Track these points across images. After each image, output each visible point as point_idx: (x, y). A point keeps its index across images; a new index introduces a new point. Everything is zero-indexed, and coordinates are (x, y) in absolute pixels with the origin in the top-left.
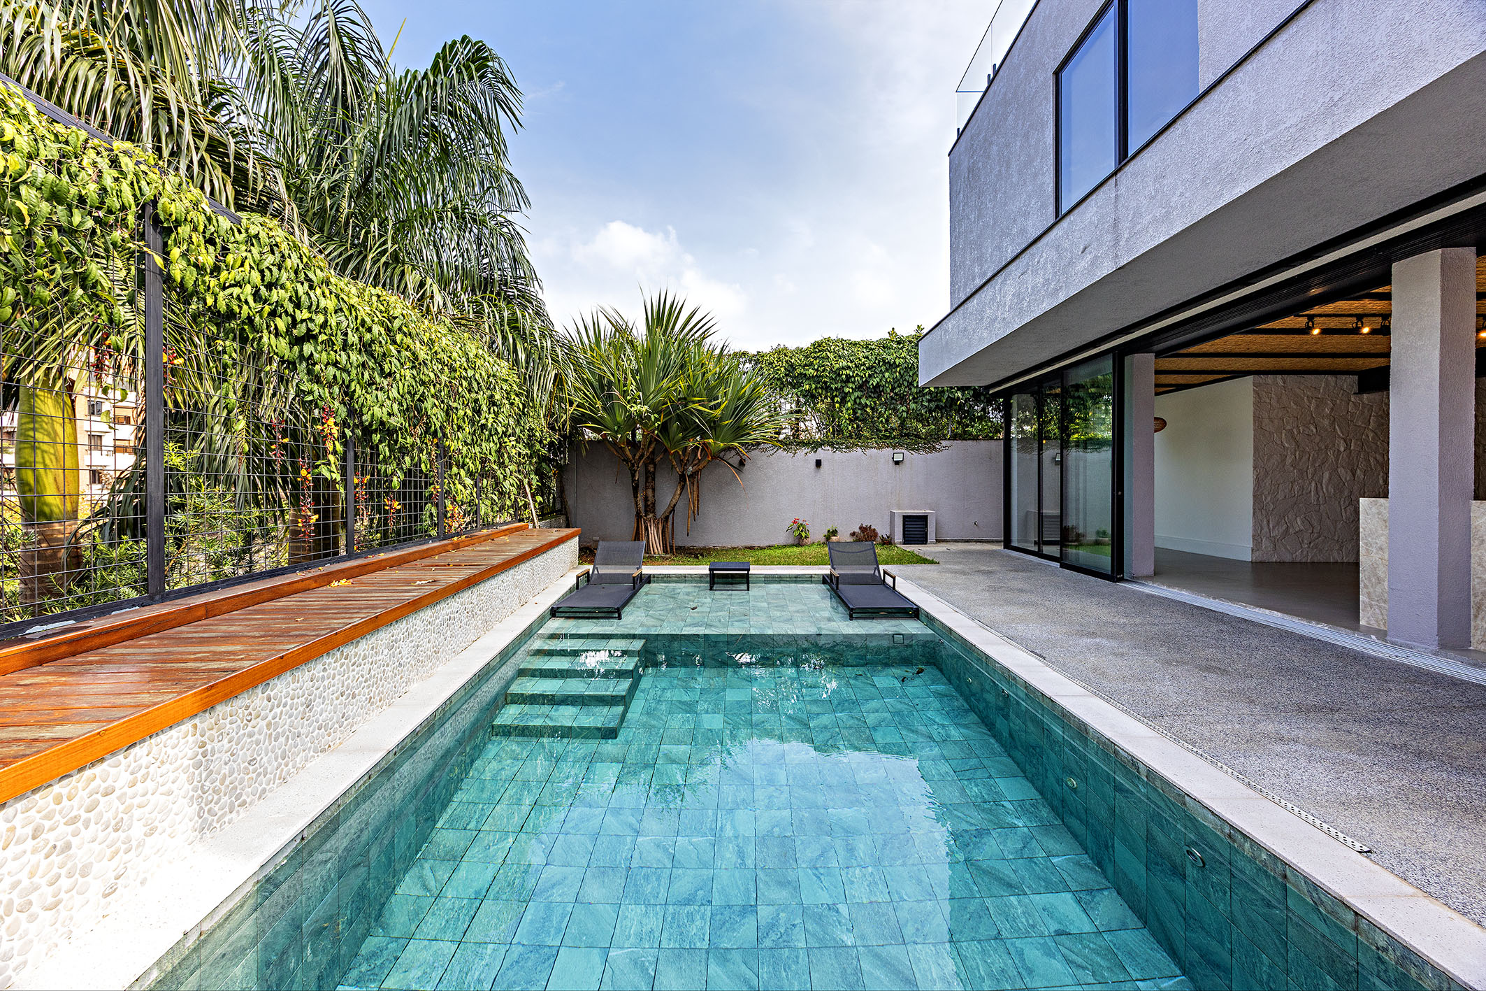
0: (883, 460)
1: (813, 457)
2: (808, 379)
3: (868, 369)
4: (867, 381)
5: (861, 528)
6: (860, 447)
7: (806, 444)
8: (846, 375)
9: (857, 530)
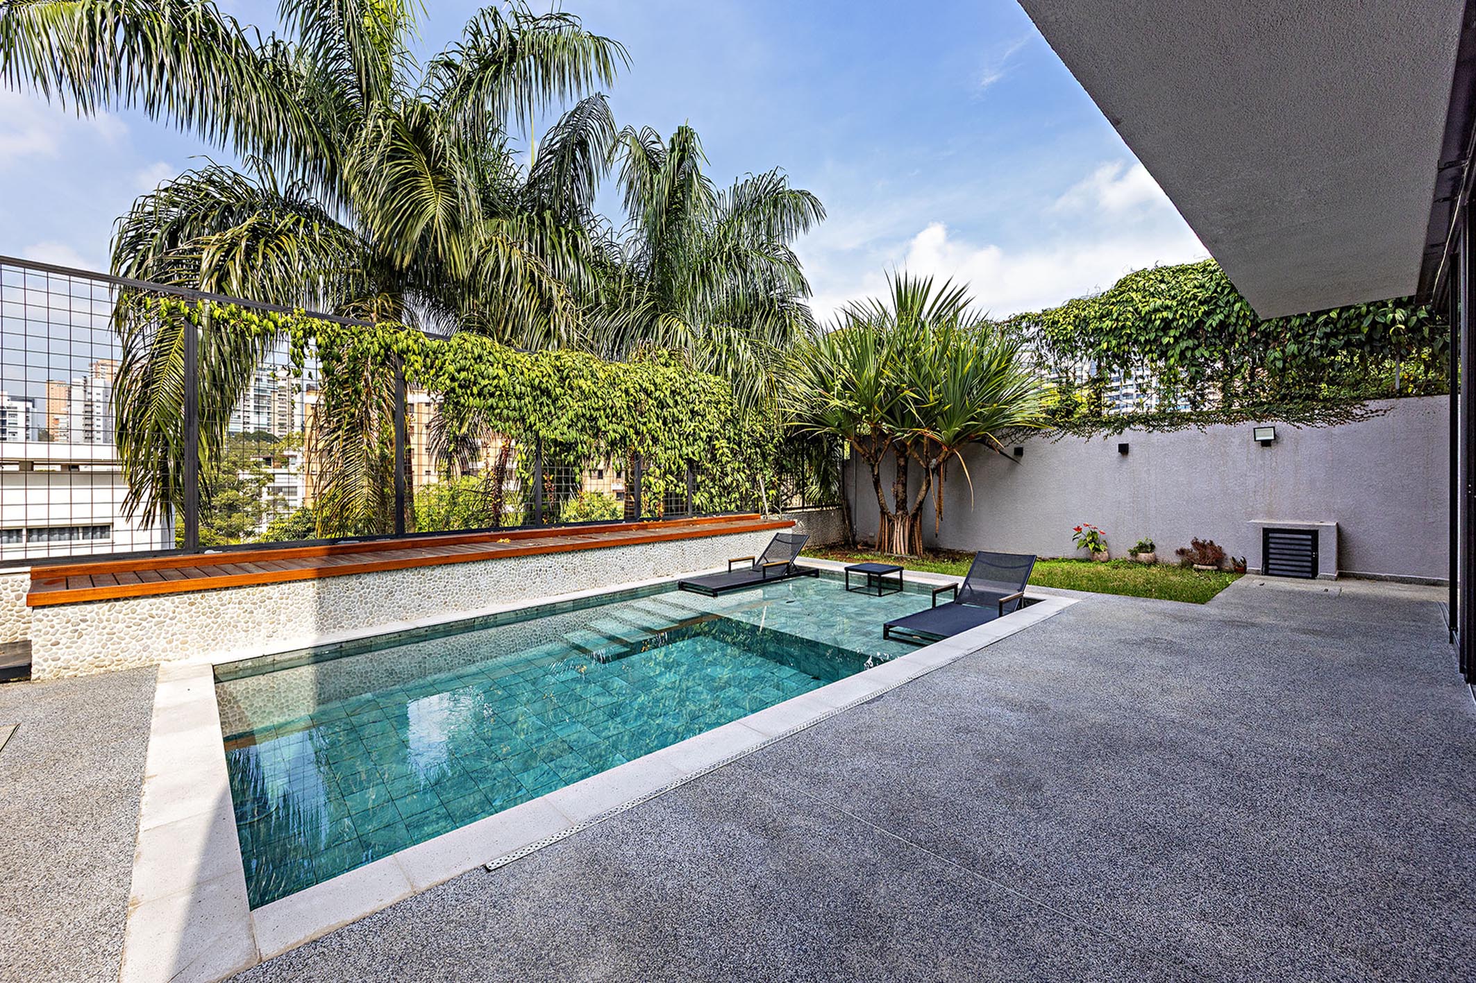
0: (1237, 441)
1: (1116, 440)
2: (1107, 334)
3: (1201, 303)
4: (1201, 323)
5: (1195, 544)
6: (1195, 422)
7: (1107, 424)
8: (1163, 320)
9: (1189, 546)
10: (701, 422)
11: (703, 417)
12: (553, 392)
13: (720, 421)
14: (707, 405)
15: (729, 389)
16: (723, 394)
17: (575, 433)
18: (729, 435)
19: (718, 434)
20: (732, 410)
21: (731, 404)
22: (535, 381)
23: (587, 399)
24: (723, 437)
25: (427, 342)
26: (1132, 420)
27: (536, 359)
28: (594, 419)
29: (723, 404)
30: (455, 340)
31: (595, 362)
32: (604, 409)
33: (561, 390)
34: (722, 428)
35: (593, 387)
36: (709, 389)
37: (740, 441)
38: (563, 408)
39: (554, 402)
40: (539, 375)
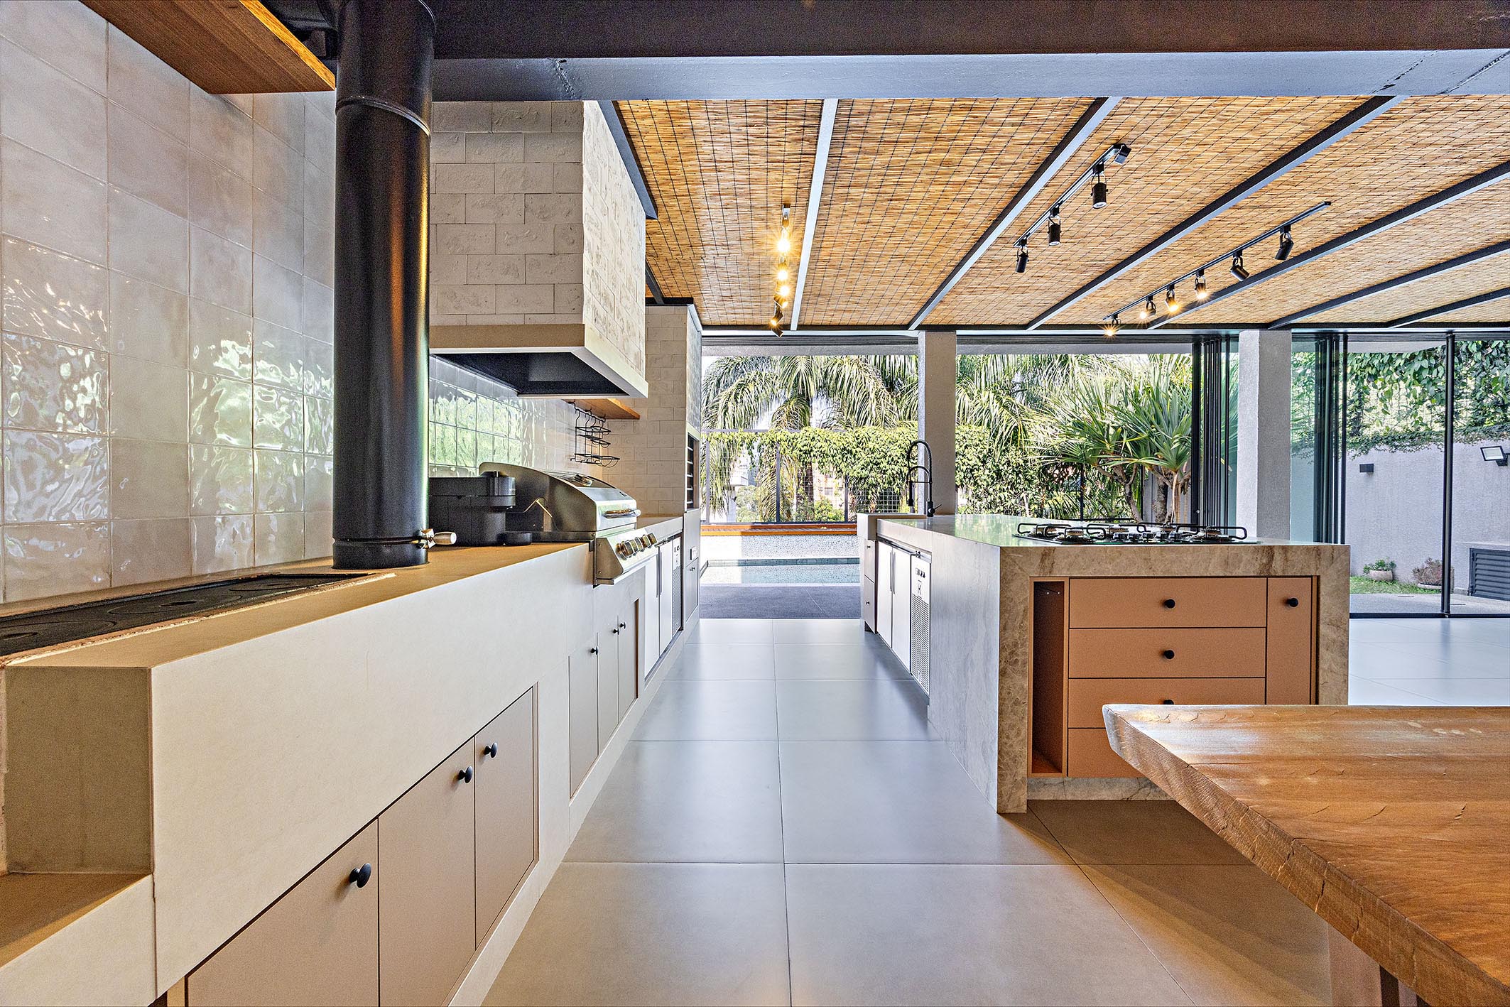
0: (1474, 461)
5: (1430, 564)
6: (1435, 441)
7: (1355, 445)
9: (1423, 565)
10: (961, 460)
11: (963, 456)
12: (854, 451)
13: (979, 458)
14: (966, 447)
15: (988, 436)
16: (981, 439)
17: (867, 472)
18: (990, 467)
19: (977, 467)
20: (989, 449)
21: (990, 446)
22: (842, 447)
23: (873, 453)
24: (981, 468)
25: (790, 434)
26: (1376, 440)
27: (844, 435)
28: (879, 464)
29: (981, 446)
30: (802, 431)
31: (880, 431)
32: (885, 457)
33: (858, 450)
34: (982, 462)
35: (877, 446)
36: (969, 436)
37: (999, 470)
38: (859, 459)
39: (854, 456)
40: (845, 443)
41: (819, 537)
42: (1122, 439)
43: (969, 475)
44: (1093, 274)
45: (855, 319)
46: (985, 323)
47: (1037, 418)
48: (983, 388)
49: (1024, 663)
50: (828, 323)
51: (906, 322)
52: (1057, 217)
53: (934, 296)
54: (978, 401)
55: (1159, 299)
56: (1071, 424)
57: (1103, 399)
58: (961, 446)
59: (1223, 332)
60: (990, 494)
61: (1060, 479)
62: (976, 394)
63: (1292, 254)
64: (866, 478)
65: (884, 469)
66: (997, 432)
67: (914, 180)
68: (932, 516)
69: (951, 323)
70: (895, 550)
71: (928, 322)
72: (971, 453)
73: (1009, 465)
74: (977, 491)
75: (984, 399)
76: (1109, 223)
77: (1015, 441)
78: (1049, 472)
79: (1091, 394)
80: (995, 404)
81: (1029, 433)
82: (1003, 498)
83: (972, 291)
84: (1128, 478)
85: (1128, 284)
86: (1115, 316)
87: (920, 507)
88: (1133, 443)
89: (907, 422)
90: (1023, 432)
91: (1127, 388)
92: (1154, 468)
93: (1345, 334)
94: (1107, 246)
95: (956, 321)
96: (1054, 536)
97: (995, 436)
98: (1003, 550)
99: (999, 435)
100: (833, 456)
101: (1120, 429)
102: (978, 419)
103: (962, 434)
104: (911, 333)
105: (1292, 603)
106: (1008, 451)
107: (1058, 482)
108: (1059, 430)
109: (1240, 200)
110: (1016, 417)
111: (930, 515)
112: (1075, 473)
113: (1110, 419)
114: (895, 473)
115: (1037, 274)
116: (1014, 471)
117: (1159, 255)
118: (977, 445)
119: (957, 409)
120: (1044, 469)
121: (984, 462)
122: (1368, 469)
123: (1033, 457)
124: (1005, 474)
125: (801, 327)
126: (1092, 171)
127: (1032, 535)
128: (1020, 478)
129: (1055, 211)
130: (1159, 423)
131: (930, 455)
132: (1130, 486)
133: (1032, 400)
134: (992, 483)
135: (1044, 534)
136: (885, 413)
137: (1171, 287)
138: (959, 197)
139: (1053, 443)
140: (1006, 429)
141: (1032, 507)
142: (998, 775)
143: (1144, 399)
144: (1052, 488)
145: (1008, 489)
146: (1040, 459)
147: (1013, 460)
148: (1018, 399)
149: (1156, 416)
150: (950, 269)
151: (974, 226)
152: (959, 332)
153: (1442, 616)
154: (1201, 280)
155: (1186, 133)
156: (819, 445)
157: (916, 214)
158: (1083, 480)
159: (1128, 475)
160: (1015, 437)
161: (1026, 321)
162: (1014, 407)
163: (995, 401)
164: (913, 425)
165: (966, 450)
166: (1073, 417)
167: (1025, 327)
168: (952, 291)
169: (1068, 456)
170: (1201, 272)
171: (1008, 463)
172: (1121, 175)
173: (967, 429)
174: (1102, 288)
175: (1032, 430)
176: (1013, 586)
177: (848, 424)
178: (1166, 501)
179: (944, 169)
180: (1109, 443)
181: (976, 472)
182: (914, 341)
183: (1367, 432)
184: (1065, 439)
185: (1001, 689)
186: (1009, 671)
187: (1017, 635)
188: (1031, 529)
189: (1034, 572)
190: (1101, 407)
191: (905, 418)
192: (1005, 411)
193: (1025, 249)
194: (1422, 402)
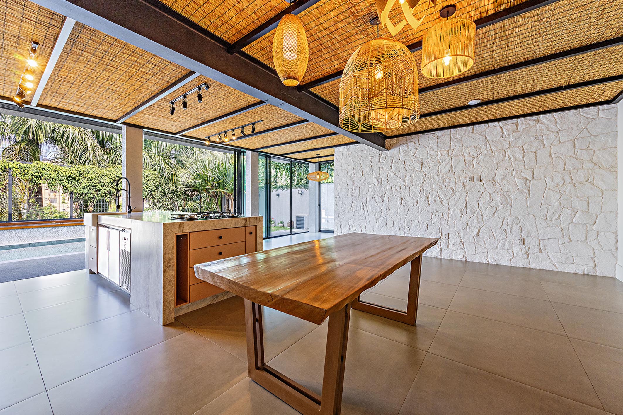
0: (297, 193)
1: (277, 193)
9: (289, 222)
10: (146, 186)
11: (146, 184)
12: (77, 178)
13: (155, 186)
14: (148, 180)
15: (159, 176)
16: (156, 177)
17: (87, 191)
18: (160, 190)
19: (154, 190)
20: (160, 182)
21: (160, 180)
22: (68, 175)
23: (91, 180)
24: (156, 190)
25: (22, 165)
26: (280, 187)
27: (70, 168)
28: (95, 186)
29: (156, 180)
30: (34, 164)
31: (96, 169)
32: (99, 183)
33: (80, 178)
34: (156, 188)
35: (94, 177)
36: (150, 176)
37: (164, 192)
38: (81, 183)
39: (77, 181)
40: (70, 173)
41: (49, 229)
42: (214, 181)
43: (150, 194)
44: (199, 122)
45: (82, 110)
46: (157, 129)
47: (182, 170)
48: (157, 153)
49: (173, 266)
50: (62, 108)
51: (115, 119)
52: (186, 99)
53: (131, 112)
54: (154, 160)
55: (222, 135)
56: (195, 174)
57: (207, 166)
58: (145, 180)
59: (242, 150)
60: (160, 203)
61: (191, 196)
62: (153, 156)
63: (255, 132)
64: (86, 194)
65: (99, 189)
66: (164, 175)
67: (122, 62)
68: (131, 213)
69: (140, 125)
70: (110, 230)
71: (128, 121)
72: (151, 183)
73: (169, 190)
74: (154, 201)
75: (157, 159)
76: (204, 106)
77: (172, 180)
78: (187, 193)
79: (203, 163)
80: (162, 162)
81: (178, 177)
82: (167, 204)
83: (151, 115)
84: (216, 196)
85: (212, 128)
86: (209, 138)
87: (124, 209)
88: (218, 183)
89: (114, 165)
90: (175, 176)
91: (215, 163)
92: (225, 193)
93: (271, 156)
94: (204, 114)
95: (143, 125)
96: (184, 218)
97: (162, 176)
98: (164, 224)
99: (164, 176)
100: (60, 180)
101: (213, 178)
102: (154, 168)
103: (146, 174)
104: (118, 124)
105: (251, 233)
106: (169, 183)
107: (191, 197)
108: (191, 176)
109: (242, 112)
110: (173, 169)
111: (129, 212)
112: (198, 194)
113: (210, 174)
114: (106, 191)
115: (179, 116)
116: (171, 192)
117: (221, 122)
118: (154, 180)
119: (143, 162)
120: (185, 192)
121: (157, 188)
122: (278, 195)
123: (180, 187)
124: (167, 194)
125: (38, 105)
126: (197, 88)
127: (176, 218)
128: (174, 196)
129: (185, 97)
130: (226, 177)
131: (129, 185)
132: (217, 199)
133: (179, 162)
134: (161, 197)
135: (181, 217)
136: (99, 159)
137: (226, 132)
138: (143, 77)
139: (189, 181)
140: (168, 173)
141: (180, 208)
142: (163, 311)
143: (221, 167)
144: (188, 200)
145: (169, 200)
146: (183, 187)
147: (171, 187)
148: (173, 161)
149: (225, 174)
150: (140, 103)
151: (151, 90)
152: (144, 129)
153: (290, 235)
154: (234, 133)
155: (226, 89)
156: (49, 173)
157: (122, 76)
158: (200, 197)
159: (216, 195)
160: (172, 178)
161: (175, 132)
162: (172, 165)
163: (163, 161)
164: (117, 167)
165: (148, 182)
166: (196, 171)
167: (175, 134)
168: (141, 112)
169: (195, 187)
170: (234, 130)
171: (169, 189)
172: (207, 93)
173: (148, 172)
174: (204, 127)
175: (180, 175)
176: (168, 238)
177: (72, 162)
178: (229, 205)
179: (136, 64)
180: (209, 182)
181: (153, 192)
182: (120, 128)
183: (278, 184)
184: (193, 180)
185: (164, 277)
186: (167, 270)
187: (170, 256)
188: (176, 216)
189: (177, 231)
190: (206, 168)
191: (112, 163)
192: (167, 166)
193: (174, 106)
194: (288, 177)
